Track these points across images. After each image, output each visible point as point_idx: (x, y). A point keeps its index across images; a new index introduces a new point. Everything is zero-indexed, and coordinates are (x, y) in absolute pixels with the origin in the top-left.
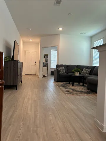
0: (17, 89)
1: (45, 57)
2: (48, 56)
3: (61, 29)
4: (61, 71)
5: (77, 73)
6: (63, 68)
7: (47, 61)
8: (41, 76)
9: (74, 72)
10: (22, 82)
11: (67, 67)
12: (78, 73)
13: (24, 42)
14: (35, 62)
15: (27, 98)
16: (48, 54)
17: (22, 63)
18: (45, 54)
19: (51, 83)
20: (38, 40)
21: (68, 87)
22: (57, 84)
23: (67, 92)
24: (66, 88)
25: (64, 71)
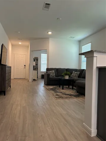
0: (5, 95)
1: (35, 60)
2: (38, 59)
3: (50, 33)
4: (51, 74)
5: (66, 76)
6: (54, 71)
7: (37, 64)
8: (31, 80)
9: (64, 75)
10: (10, 87)
11: (57, 70)
12: (68, 76)
13: (12, 45)
14: (25, 65)
15: (16, 104)
16: (38, 58)
17: (10, 67)
18: (35, 57)
19: (41, 87)
20: (27, 43)
21: (58, 91)
22: (48, 88)
23: (57, 96)
24: (56, 92)
25: (54, 74)
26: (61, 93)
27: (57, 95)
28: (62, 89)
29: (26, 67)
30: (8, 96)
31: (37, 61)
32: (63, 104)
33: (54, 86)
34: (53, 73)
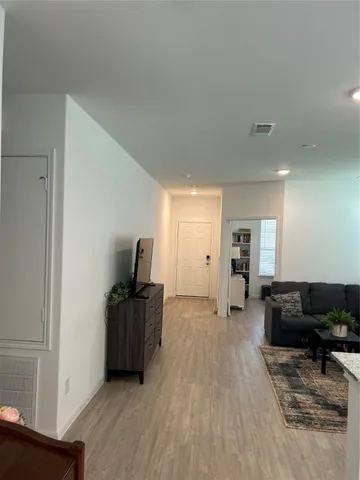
0: (142, 383)
1: (242, 238)
2: (249, 235)
4: (288, 306)
5: (339, 327)
6: (297, 295)
7: (245, 253)
9: (330, 323)
10: (160, 344)
11: (310, 290)
12: (344, 328)
14: (208, 257)
15: (166, 430)
16: (249, 230)
18: (240, 230)
21: (304, 380)
22: (271, 359)
23: (293, 413)
24: (295, 387)
25: (299, 307)
26: (312, 393)
27: (295, 405)
28: (320, 371)
29: (211, 261)
30: (149, 387)
31: (248, 241)
32: (303, 458)
33: (298, 352)
34: (297, 302)
